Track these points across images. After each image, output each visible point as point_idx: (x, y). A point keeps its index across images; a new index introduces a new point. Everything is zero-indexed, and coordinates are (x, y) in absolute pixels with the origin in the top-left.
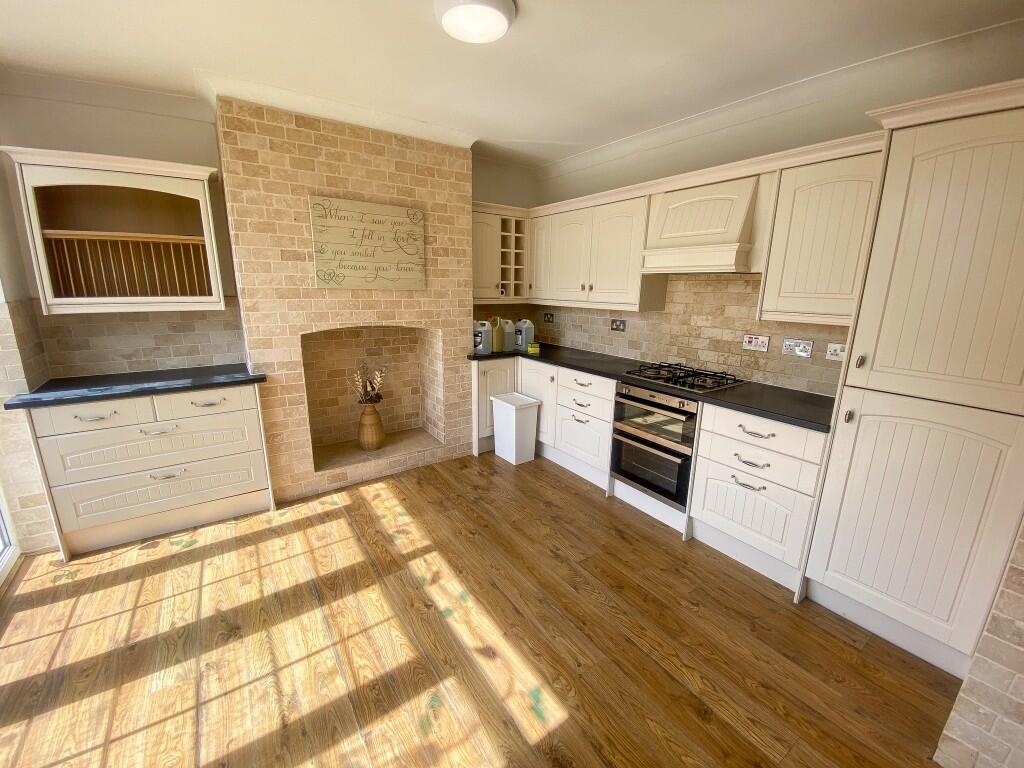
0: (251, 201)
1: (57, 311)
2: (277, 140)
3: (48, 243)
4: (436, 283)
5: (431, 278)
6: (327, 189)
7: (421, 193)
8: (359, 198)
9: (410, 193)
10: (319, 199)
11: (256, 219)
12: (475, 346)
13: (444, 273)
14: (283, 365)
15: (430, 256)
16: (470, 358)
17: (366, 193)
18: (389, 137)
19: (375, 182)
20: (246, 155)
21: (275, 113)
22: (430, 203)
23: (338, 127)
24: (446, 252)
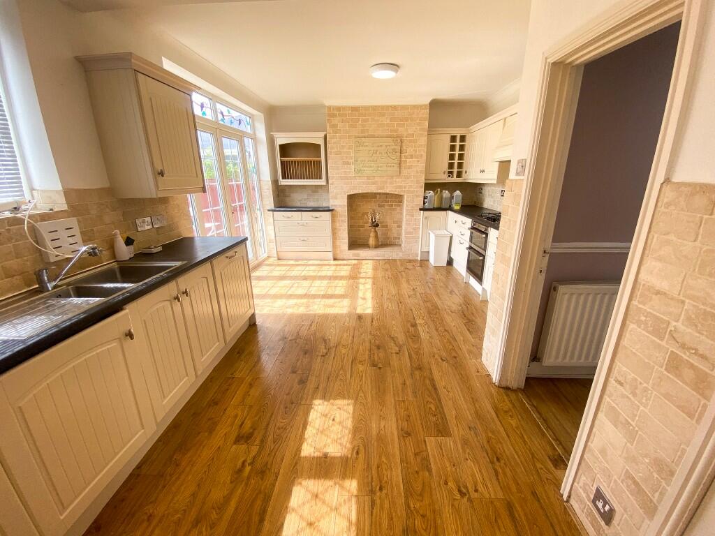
0: (335, 143)
1: (282, 184)
2: (345, 118)
3: (281, 162)
4: (405, 172)
5: (403, 170)
6: (361, 135)
7: (402, 131)
8: (373, 137)
9: (396, 131)
10: (356, 139)
11: (336, 150)
12: (424, 204)
13: (410, 167)
14: (340, 206)
15: (403, 159)
16: (421, 209)
17: (376, 134)
18: (387, 107)
19: (380, 129)
20: (334, 126)
21: (344, 108)
22: (405, 134)
23: (366, 108)
24: (412, 157)
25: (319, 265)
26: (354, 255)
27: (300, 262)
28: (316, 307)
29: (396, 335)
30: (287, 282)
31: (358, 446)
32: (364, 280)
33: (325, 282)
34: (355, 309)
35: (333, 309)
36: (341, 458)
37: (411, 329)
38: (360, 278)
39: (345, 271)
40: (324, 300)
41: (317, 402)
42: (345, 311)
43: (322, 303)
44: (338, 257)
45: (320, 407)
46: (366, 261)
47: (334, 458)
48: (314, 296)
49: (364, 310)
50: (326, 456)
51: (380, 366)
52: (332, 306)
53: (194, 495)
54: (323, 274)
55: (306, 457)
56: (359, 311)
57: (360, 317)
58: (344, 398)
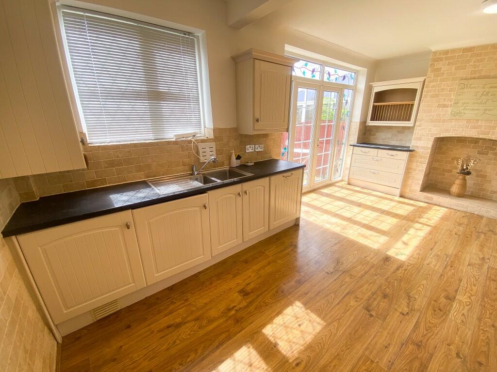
1: (370, 124)
2: (452, 61)
3: (374, 106)
6: (470, 76)
10: (463, 81)
14: (423, 148)
17: (492, 74)
20: (437, 70)
25: (381, 197)
26: (427, 198)
27: (365, 191)
28: (351, 232)
29: (417, 297)
30: (342, 204)
31: (302, 361)
32: (421, 225)
33: (375, 214)
34: (388, 249)
35: (366, 240)
36: (284, 357)
37: (443, 300)
38: (417, 222)
39: (404, 210)
40: (362, 229)
41: (298, 304)
42: (376, 246)
43: (359, 231)
44: (407, 195)
45: (298, 308)
46: (438, 208)
47: (278, 352)
48: (356, 223)
49: (397, 254)
50: (276, 345)
51: (373, 313)
52: (366, 237)
53: (206, 304)
54: (379, 206)
55: (264, 334)
56: (391, 253)
57: (387, 259)
58: (319, 315)
